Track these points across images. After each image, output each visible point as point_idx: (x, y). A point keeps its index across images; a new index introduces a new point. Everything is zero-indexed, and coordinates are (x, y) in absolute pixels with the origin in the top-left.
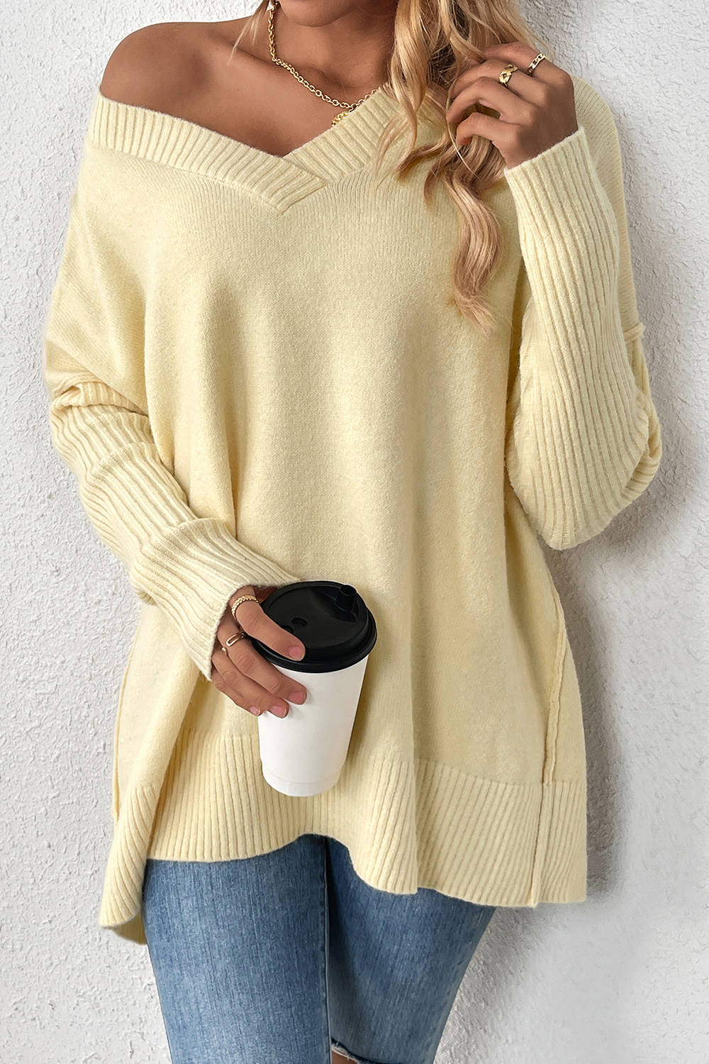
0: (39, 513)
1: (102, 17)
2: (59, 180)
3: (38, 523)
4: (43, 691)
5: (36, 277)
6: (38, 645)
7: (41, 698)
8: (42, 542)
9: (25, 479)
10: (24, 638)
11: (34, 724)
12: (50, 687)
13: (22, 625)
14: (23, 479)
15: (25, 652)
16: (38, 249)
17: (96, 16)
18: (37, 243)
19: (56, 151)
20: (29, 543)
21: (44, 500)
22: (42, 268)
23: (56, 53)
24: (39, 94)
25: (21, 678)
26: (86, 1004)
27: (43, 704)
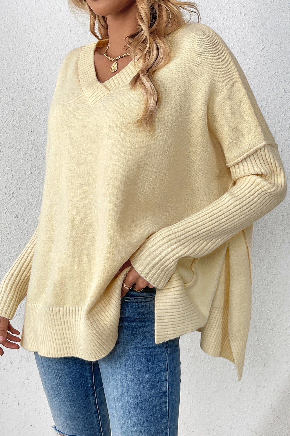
0: (9, 199)
1: (29, 45)
2: (13, 94)
3: (9, 202)
4: (11, 256)
5: (6, 123)
6: (10, 241)
7: (11, 258)
8: (11, 208)
9: (3, 188)
10: (4, 239)
11: (7, 267)
12: (14, 254)
13: (3, 236)
14: (2, 188)
15: (4, 244)
16: (5, 115)
17: (27, 45)
18: (5, 113)
19: (12, 85)
20: (5, 208)
21: (11, 194)
22: (7, 121)
23: (13, 56)
24: (7, 68)
25: (3, 252)
26: (25, 359)
27: (11, 260)
